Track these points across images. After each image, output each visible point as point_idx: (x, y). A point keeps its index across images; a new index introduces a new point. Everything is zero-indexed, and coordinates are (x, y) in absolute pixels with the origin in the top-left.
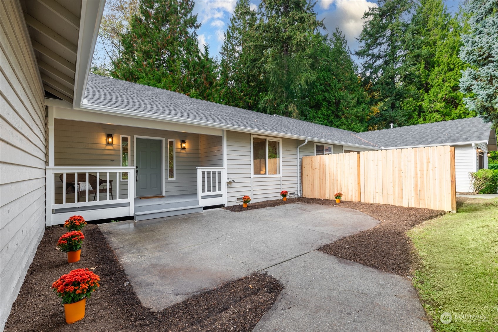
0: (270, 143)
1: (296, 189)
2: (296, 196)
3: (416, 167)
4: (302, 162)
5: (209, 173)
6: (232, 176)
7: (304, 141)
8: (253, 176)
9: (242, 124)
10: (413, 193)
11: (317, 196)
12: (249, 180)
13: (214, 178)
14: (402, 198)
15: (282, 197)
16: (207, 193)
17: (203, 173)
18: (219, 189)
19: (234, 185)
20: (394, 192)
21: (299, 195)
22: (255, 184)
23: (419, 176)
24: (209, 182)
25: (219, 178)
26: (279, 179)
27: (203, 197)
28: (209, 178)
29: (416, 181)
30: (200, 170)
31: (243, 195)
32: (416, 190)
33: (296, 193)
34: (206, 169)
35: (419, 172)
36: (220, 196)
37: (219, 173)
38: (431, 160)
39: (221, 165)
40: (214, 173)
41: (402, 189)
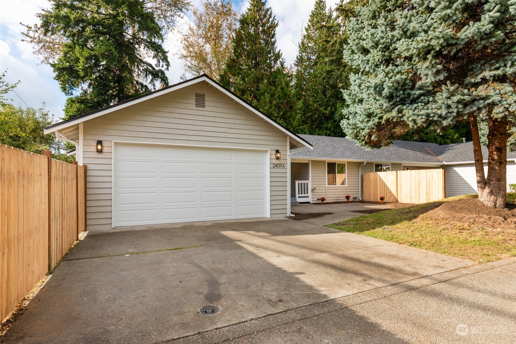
0: (339, 165)
1: (358, 195)
2: (358, 200)
3: (427, 181)
4: (362, 177)
5: (301, 184)
6: (314, 186)
7: (364, 163)
8: (327, 186)
9: (320, 155)
10: (425, 196)
11: (372, 200)
12: (324, 188)
13: (304, 187)
14: (420, 199)
15: (346, 200)
16: (300, 195)
17: (299, 184)
18: (307, 193)
19: (316, 191)
20: (416, 195)
21: (360, 199)
22: (328, 191)
23: (428, 186)
24: (302, 189)
25: (307, 187)
26: (345, 188)
27: (299, 197)
28: (301, 187)
29: (427, 189)
30: (297, 182)
31: (320, 197)
32: (427, 194)
33: (358, 198)
34: (300, 182)
35: (428, 184)
36: (308, 197)
37: (307, 184)
38: (434, 177)
39: (308, 179)
40: (304, 184)
41: (420, 194)
